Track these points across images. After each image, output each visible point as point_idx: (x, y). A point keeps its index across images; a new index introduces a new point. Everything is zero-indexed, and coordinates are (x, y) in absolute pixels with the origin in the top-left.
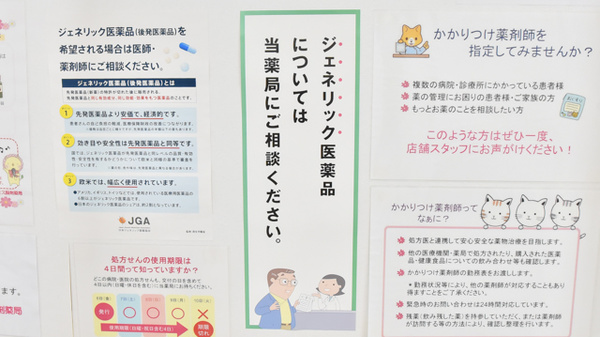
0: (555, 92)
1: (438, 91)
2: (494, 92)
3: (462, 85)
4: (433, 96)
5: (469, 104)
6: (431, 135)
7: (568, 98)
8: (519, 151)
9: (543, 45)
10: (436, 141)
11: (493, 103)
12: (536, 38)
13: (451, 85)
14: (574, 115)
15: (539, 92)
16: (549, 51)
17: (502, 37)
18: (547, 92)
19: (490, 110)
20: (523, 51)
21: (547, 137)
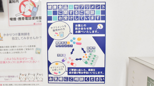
0: (34, 48)
1: (6, 48)
2: (19, 48)
3: (11, 47)
4: (5, 50)
5: (13, 51)
6: (5, 59)
7: (37, 49)
9: (29, 37)
10: (7, 61)
11: (19, 51)
12: (27, 35)
13: (8, 47)
14: (39, 53)
15: (30, 48)
16: (31, 38)
17: (19, 35)
18: (32, 48)
19: (18, 52)
20: (25, 38)
21: (33, 59)
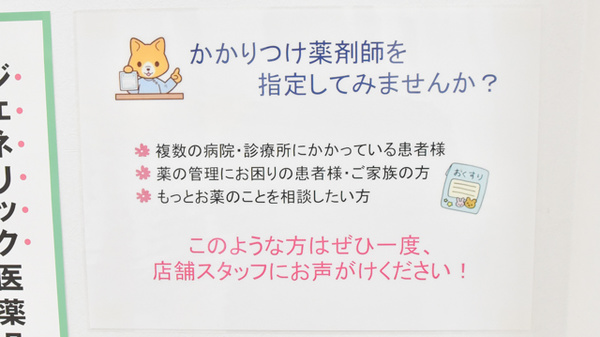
0: (429, 160)
1: (204, 162)
2: (310, 163)
3: (250, 152)
4: (195, 173)
5: (265, 186)
6: (197, 246)
7: (455, 171)
8: (366, 273)
9: (400, 72)
10: (207, 258)
11: (310, 184)
12: (387, 57)
13: (227, 150)
14: (469, 203)
15: (398, 162)
16: (413, 83)
17: (320, 58)
18: (414, 161)
19: (306, 197)
20: (364, 83)
21: (420, 247)
